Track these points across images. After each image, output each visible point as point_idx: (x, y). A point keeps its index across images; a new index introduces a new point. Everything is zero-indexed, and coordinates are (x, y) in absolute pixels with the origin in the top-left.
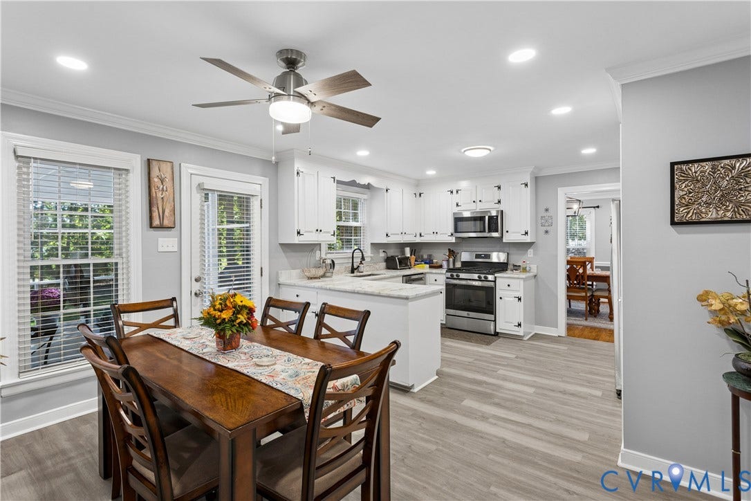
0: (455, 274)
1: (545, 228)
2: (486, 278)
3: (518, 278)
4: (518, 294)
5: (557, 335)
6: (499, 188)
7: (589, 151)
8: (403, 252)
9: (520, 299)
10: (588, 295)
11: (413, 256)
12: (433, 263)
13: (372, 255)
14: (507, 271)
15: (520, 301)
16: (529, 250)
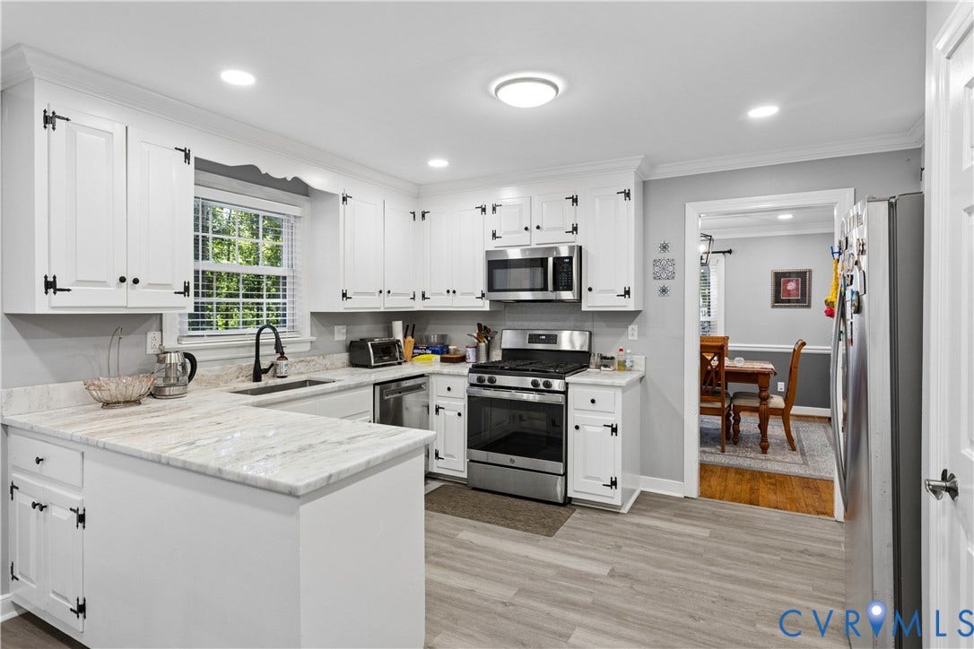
0: (486, 376)
1: (661, 283)
2: (547, 385)
3: (612, 386)
4: (611, 420)
5: (682, 496)
6: (575, 200)
7: (763, 112)
8: (389, 331)
9: (614, 430)
10: (726, 406)
11: (409, 338)
12: (448, 352)
13: (314, 338)
14: (588, 370)
15: (616, 432)
16: (630, 327)
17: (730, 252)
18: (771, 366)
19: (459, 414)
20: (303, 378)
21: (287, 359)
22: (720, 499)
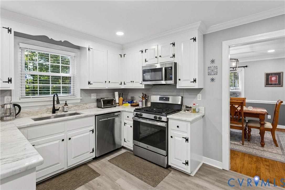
0: (139, 113)
1: (211, 77)
2: (160, 118)
3: (185, 121)
4: (186, 135)
5: (221, 168)
6: (174, 44)
8: (113, 96)
9: (187, 140)
10: (244, 126)
11: (121, 98)
12: (133, 103)
13: (81, 98)
14: (181, 112)
15: (188, 141)
16: (198, 95)
17: (246, 66)
18: (265, 111)
19: (131, 127)
20: (74, 112)
21: (67, 105)
22: (241, 172)
